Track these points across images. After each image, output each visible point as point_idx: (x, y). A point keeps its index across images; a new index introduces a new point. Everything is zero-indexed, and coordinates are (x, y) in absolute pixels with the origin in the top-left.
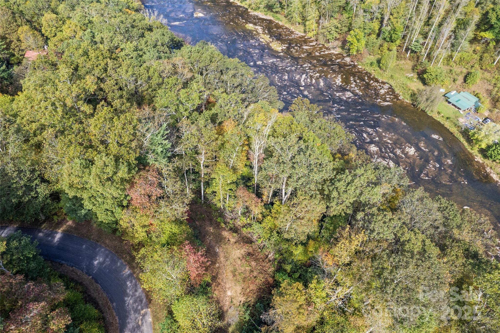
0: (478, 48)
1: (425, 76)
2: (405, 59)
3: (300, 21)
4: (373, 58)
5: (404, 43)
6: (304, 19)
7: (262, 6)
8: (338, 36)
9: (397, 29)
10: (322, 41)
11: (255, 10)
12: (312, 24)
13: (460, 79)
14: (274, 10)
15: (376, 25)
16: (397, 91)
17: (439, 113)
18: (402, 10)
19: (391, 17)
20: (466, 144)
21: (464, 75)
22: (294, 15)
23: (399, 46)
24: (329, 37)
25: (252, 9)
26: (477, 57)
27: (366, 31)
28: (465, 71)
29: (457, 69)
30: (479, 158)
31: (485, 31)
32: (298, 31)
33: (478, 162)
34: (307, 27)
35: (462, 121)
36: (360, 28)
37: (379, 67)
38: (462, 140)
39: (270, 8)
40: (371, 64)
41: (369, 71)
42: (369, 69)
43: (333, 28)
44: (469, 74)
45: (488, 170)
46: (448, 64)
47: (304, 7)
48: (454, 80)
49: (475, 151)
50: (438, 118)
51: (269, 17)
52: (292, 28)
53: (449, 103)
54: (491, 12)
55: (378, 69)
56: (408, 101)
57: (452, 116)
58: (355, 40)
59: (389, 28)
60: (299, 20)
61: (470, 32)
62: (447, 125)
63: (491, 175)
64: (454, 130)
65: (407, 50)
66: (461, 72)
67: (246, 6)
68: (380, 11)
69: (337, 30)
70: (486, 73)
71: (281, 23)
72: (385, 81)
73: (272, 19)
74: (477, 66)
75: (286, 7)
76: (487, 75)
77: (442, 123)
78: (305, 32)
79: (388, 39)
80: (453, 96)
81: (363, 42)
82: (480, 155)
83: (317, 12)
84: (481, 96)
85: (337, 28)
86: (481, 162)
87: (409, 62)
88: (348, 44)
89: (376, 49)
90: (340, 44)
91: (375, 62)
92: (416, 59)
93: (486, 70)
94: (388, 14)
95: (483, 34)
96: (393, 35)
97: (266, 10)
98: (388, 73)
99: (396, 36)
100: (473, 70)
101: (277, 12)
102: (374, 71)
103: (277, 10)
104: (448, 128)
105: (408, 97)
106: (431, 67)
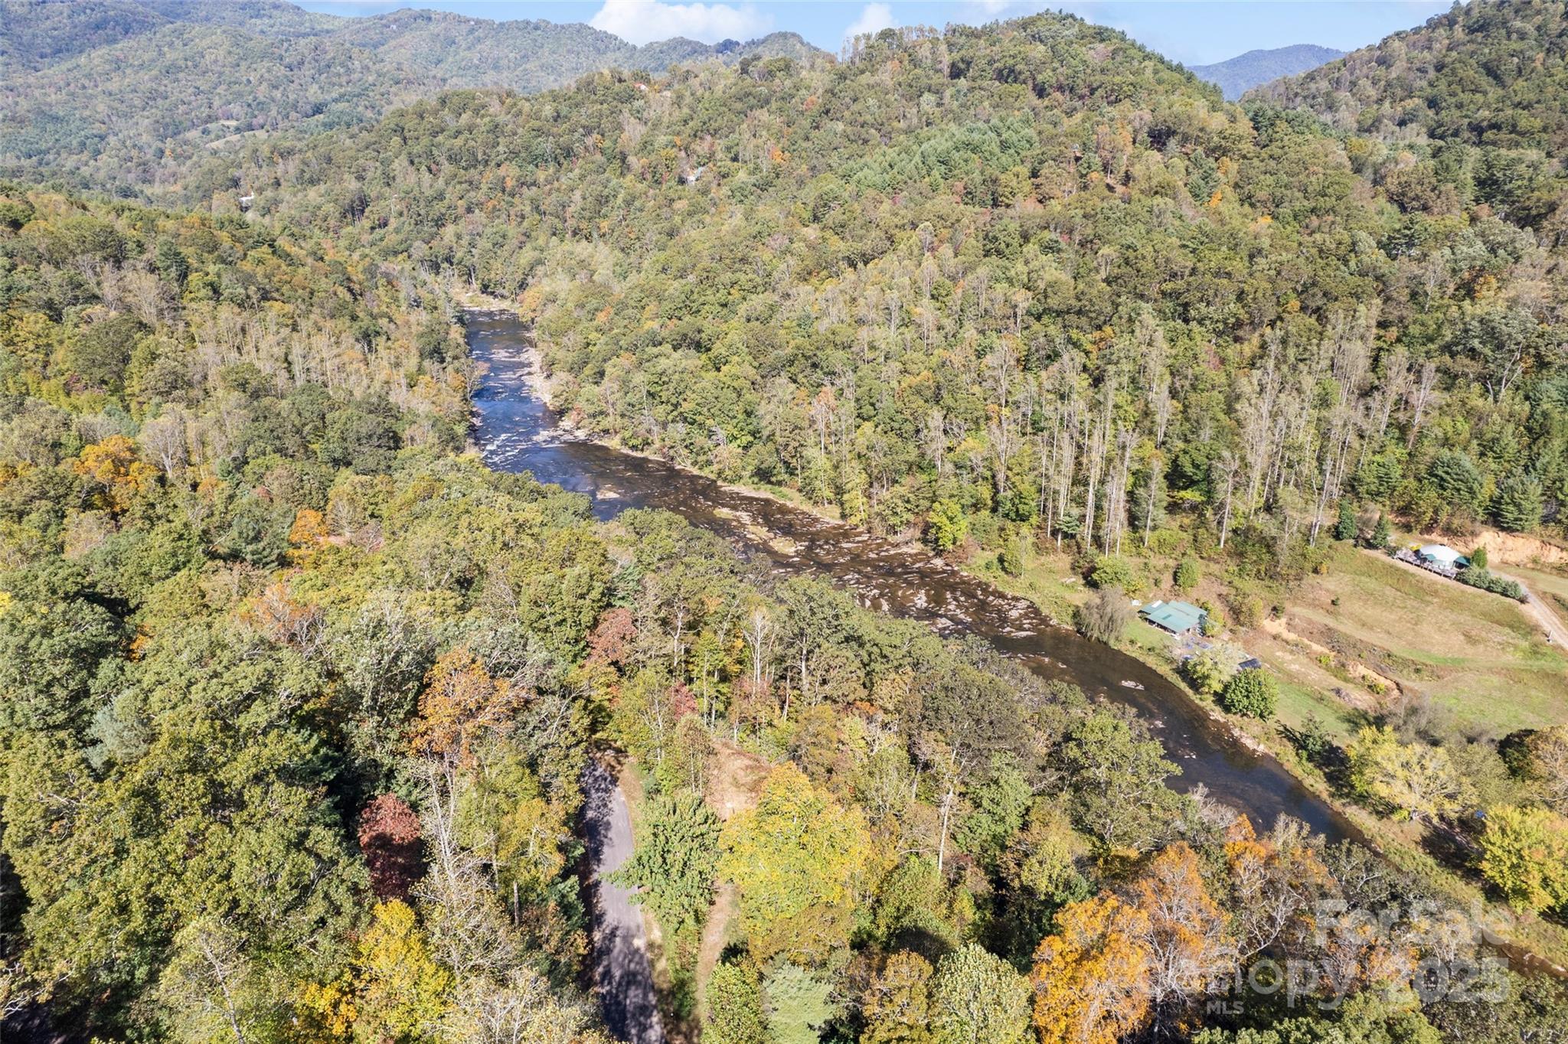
0: (1187, 521)
1: (1095, 576)
2: (1055, 550)
3: (832, 496)
4: (991, 556)
5: (1045, 520)
6: (839, 491)
7: (746, 474)
8: (911, 517)
9: (1025, 494)
10: (880, 531)
11: (732, 482)
12: (856, 499)
13: (1167, 580)
14: (773, 479)
15: (985, 492)
16: (1045, 611)
17: (1132, 642)
18: (1027, 459)
19: (1010, 473)
20: (1190, 692)
21: (1171, 571)
22: (817, 484)
23: (1039, 527)
24: (893, 520)
25: (725, 480)
26: (1187, 537)
27: (963, 501)
28: (1172, 563)
29: (1157, 561)
30: (1217, 714)
31: (1185, 488)
32: (829, 516)
33: (1216, 721)
34: (847, 505)
35: (1179, 653)
36: (951, 496)
37: (1004, 569)
38: (1183, 686)
39: (764, 475)
40: (988, 567)
41: (984, 580)
42: (984, 576)
43: (900, 503)
44: (1179, 567)
45: (1236, 733)
46: (1139, 554)
47: (836, 467)
48: (1157, 583)
49: (1207, 703)
50: (1133, 652)
51: (764, 492)
52: (815, 512)
53: (1152, 622)
54: (1181, 454)
55: (1003, 573)
56: (1068, 626)
57: (1158, 645)
58: (945, 519)
59: (1009, 494)
60: (828, 493)
61: (1158, 490)
62: (1151, 661)
63: (1243, 740)
64: (1164, 670)
65: (1054, 533)
66: (1166, 566)
67: (713, 477)
68: (986, 463)
69: (909, 506)
70: (1211, 564)
71: (790, 504)
72: (1017, 594)
73: (771, 497)
74: (1191, 552)
75: (798, 472)
76: (1214, 568)
77: (1141, 660)
78: (843, 516)
79: (1013, 515)
80: (1158, 609)
81: (964, 523)
82: (1218, 709)
83: (864, 475)
84: (1210, 606)
85: (908, 502)
86: (1222, 720)
87: (1064, 556)
88: (933, 531)
89: (994, 536)
90: (918, 534)
91: (995, 561)
92: (1075, 549)
93: (1210, 559)
94: (1004, 469)
95: (1182, 493)
96: (1020, 506)
97: (756, 480)
98: (1024, 580)
99: (1026, 508)
100: (1184, 561)
101: (779, 483)
102: (998, 581)
103: (780, 478)
104: (1154, 667)
105: (1068, 619)
106: (1103, 560)
